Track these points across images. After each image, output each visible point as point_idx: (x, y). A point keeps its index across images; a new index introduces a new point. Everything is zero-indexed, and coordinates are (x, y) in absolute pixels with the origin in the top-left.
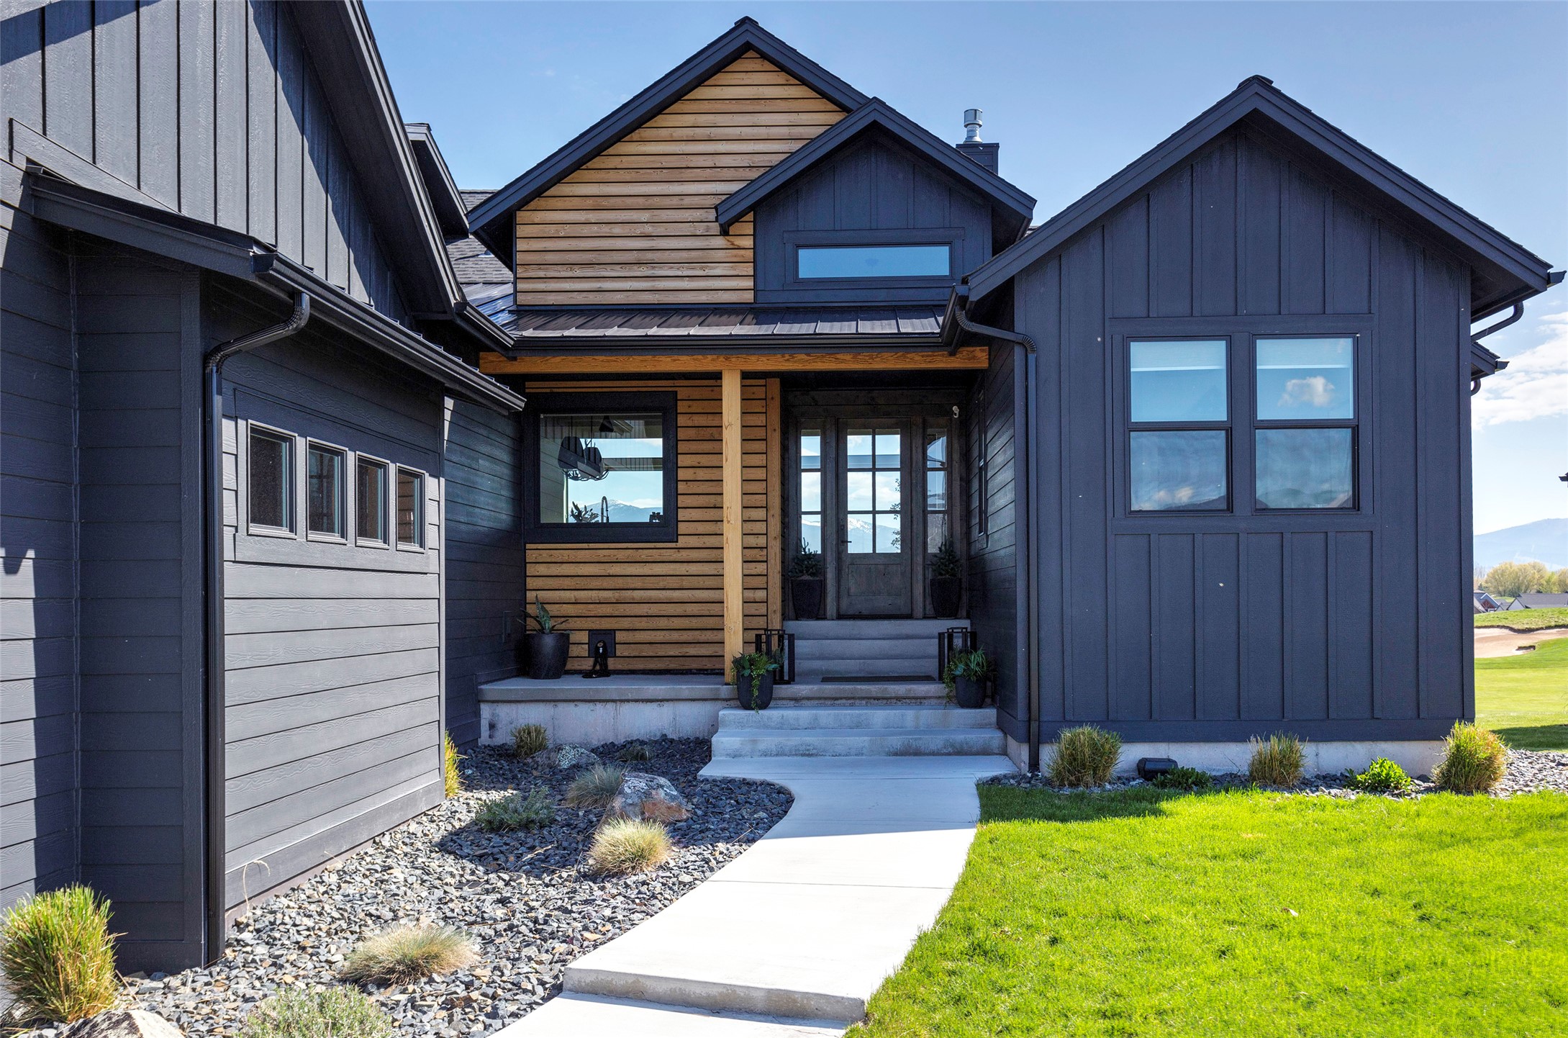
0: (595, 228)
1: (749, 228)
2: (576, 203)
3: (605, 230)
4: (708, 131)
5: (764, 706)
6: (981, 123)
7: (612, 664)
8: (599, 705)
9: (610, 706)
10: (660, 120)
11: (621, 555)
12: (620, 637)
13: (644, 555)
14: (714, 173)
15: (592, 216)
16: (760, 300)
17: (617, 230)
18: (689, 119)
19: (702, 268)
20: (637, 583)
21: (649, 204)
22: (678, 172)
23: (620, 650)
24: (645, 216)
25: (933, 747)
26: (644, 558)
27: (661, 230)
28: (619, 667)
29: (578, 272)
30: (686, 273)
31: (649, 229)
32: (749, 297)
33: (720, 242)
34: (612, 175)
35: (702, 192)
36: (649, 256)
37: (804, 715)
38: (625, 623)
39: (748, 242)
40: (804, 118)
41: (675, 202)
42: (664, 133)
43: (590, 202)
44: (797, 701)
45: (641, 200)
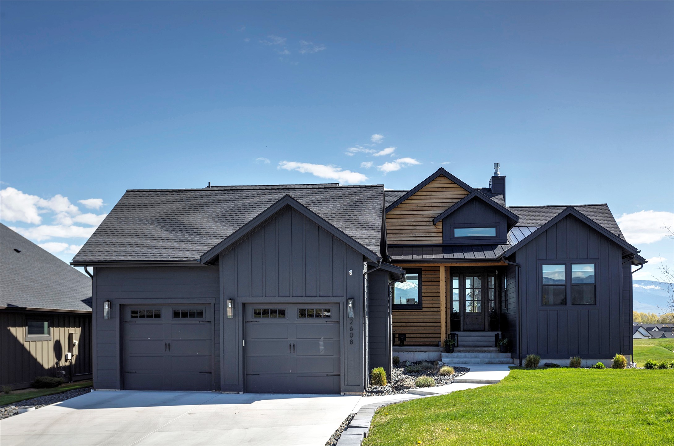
0: (400, 223)
1: (441, 223)
2: (394, 216)
3: (402, 224)
4: (430, 196)
5: (452, 352)
6: (499, 167)
7: (405, 343)
8: (409, 352)
9: (412, 352)
10: (417, 194)
11: (407, 313)
12: (407, 336)
13: (413, 313)
14: (432, 208)
15: (399, 220)
16: (444, 243)
17: (406, 224)
18: (425, 193)
19: (429, 234)
20: (411, 321)
21: (414, 217)
22: (422, 208)
23: (407, 339)
24: (413, 220)
25: (496, 362)
26: (413, 314)
27: (417, 224)
28: (407, 344)
29: (395, 236)
30: (424, 236)
31: (414, 224)
32: (441, 242)
33: (433, 227)
34: (404, 209)
35: (429, 213)
36: (414, 231)
37: (463, 354)
38: (408, 332)
39: (441, 227)
40: (456, 193)
41: (421, 216)
42: (418, 197)
43: (398, 216)
44: (459, 351)
45: (412, 215)
